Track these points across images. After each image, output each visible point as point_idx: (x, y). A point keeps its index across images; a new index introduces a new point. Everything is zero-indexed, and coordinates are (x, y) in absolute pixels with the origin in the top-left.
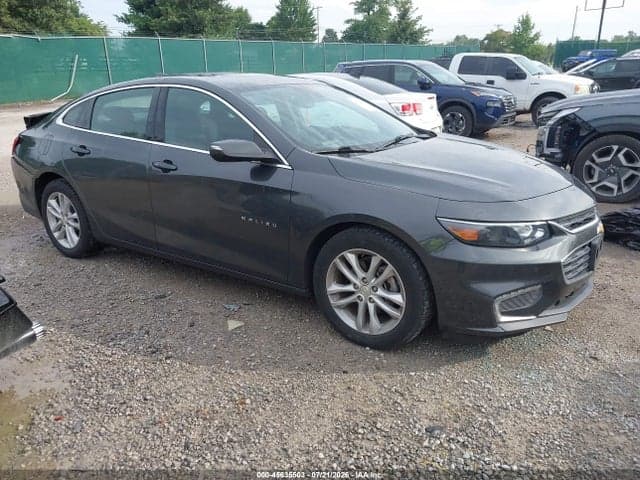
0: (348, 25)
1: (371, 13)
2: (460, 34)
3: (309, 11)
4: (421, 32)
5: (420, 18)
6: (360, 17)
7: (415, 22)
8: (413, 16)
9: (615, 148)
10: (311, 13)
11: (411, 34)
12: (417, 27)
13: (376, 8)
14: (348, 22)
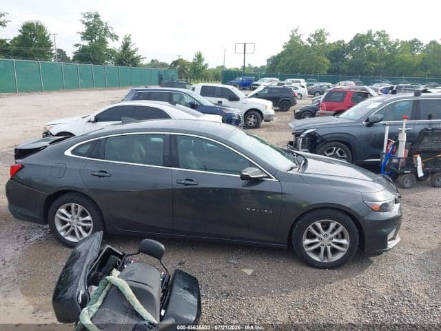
0: (77, 48)
1: (94, 41)
2: (154, 59)
3: (46, 36)
4: (138, 58)
5: (137, 49)
6: (86, 43)
7: (134, 52)
8: (132, 48)
9: (335, 148)
10: (48, 38)
11: (132, 60)
12: (135, 55)
13: (97, 38)
14: (76, 45)
